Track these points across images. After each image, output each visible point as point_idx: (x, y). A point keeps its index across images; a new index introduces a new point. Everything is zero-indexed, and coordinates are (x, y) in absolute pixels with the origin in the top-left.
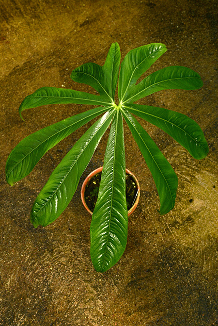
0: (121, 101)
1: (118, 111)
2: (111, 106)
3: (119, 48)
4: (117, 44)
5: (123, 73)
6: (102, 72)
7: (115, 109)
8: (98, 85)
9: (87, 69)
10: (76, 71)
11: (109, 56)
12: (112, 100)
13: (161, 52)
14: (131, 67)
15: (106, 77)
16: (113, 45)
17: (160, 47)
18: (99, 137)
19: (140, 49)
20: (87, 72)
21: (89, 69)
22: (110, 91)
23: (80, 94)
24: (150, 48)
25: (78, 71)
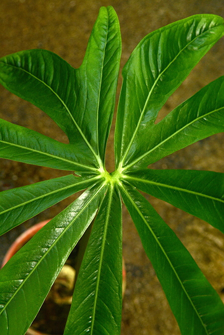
0: (121, 164)
1: (112, 187)
2: (96, 175)
3: (117, 25)
4: (114, 13)
5: (127, 95)
6: (76, 83)
7: (104, 184)
8: (65, 115)
9: (38, 65)
10: (10, 63)
11: (93, 44)
12: (100, 161)
13: (214, 37)
14: (146, 78)
15: (85, 99)
16: (103, 13)
17: (213, 23)
18: (65, 253)
19: (167, 31)
20: (38, 73)
21: (43, 67)
22: (95, 137)
23: (20, 133)
24: (189, 27)
25: (16, 64)
